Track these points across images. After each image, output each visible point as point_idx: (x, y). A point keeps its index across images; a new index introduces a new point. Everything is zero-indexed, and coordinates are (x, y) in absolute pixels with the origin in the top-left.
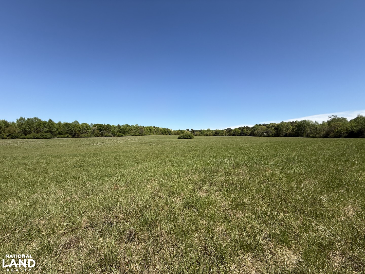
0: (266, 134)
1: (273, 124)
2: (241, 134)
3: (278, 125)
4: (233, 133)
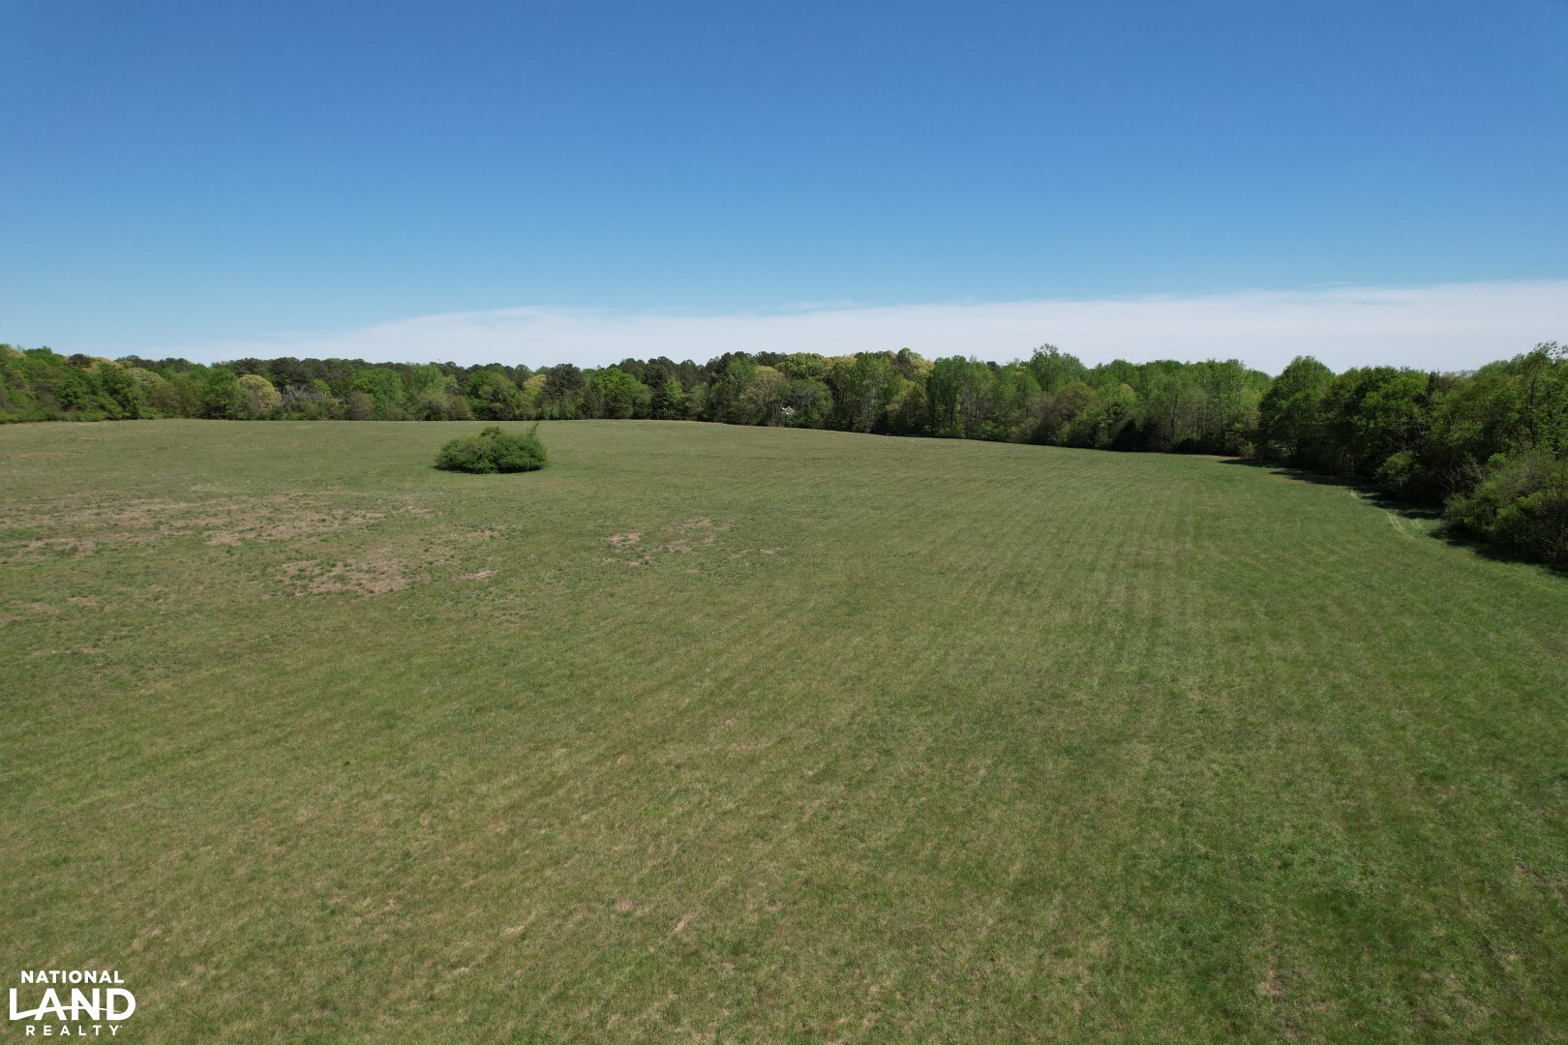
0: (789, 411)
2: (659, 409)
3: (838, 365)
4: (607, 403)
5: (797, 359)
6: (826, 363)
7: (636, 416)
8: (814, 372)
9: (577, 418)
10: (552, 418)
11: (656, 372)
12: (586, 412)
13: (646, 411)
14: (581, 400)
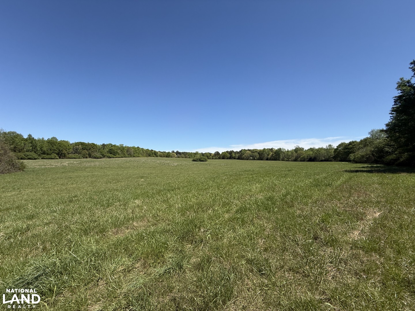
0: (252, 158)
1: (255, 149)
2: (231, 158)
3: (260, 151)
4: (223, 157)
5: (253, 150)
6: (258, 150)
7: (227, 159)
8: (256, 152)
9: (218, 159)
10: (214, 159)
11: (231, 153)
12: (219, 158)
13: (229, 158)
14: (219, 157)
